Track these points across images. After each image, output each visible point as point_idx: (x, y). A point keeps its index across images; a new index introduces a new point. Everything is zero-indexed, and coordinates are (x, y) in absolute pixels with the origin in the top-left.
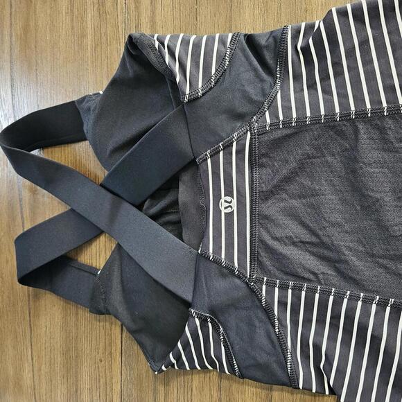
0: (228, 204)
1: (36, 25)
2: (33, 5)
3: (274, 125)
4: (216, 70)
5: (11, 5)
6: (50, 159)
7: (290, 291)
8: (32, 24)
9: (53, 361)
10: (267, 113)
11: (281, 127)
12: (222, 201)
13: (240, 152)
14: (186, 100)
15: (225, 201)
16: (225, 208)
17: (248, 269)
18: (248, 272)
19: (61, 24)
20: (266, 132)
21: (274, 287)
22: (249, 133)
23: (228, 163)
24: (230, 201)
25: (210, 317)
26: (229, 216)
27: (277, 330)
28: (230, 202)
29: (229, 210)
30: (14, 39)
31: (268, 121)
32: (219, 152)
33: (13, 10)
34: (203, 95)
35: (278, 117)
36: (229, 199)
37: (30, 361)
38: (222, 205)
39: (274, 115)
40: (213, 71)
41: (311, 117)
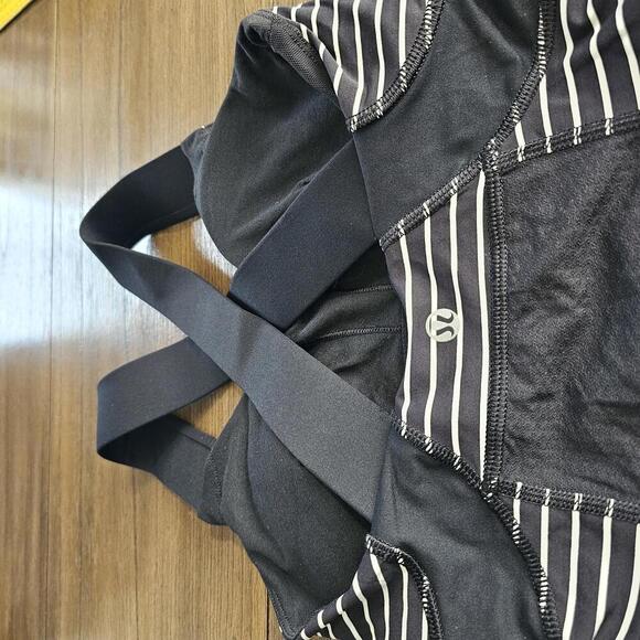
0: (445, 325)
1: (151, 59)
2: (147, 30)
3: (535, 150)
4: (408, 56)
5: (121, 37)
6: (165, 259)
7: (576, 515)
8: (146, 59)
9: (165, 627)
10: (518, 129)
11: (549, 150)
12: (433, 317)
13: (466, 214)
14: (354, 127)
15: (439, 318)
16: (439, 332)
17: (482, 463)
18: (482, 469)
19: (182, 48)
20: (517, 167)
21: (540, 504)
22: (482, 174)
23: (441, 240)
24: (448, 317)
25: (402, 556)
26: (447, 349)
27: (543, 604)
28: (450, 320)
29: (447, 337)
30: (123, 88)
31: (522, 143)
32: (422, 221)
33: (124, 43)
34: (386, 112)
35: (541, 133)
36: (446, 313)
37: (134, 622)
38: (433, 325)
39: (535, 129)
40: (402, 59)
41: (614, 120)
